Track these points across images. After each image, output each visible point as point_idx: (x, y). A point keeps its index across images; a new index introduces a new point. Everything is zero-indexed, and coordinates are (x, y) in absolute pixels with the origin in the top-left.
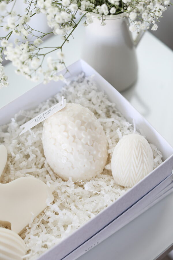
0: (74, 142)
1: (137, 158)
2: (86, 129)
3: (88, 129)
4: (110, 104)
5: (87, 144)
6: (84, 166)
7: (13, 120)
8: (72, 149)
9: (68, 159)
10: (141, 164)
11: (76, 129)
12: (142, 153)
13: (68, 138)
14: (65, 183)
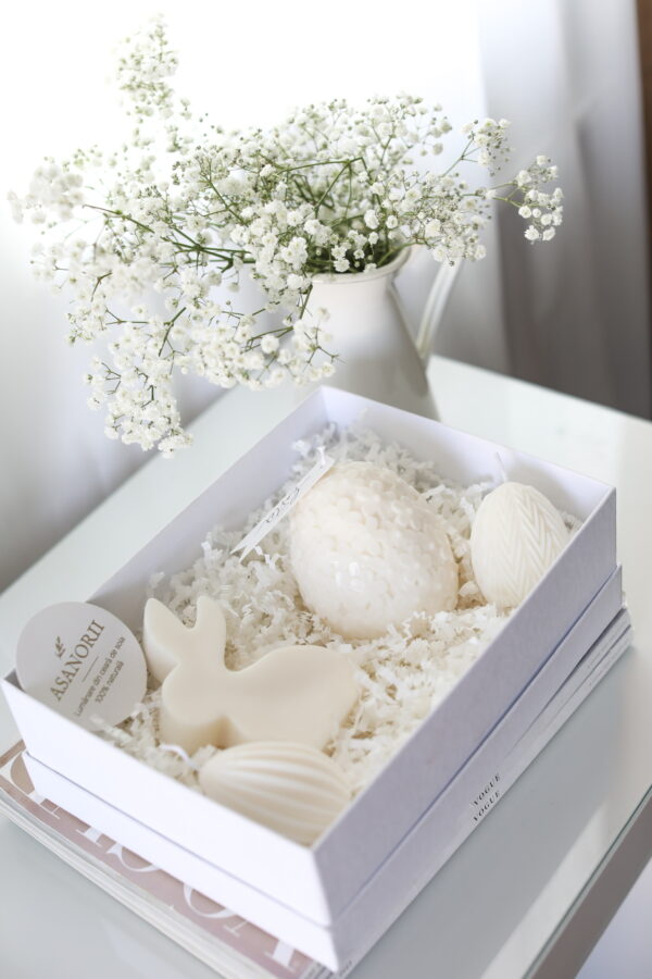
0: (379, 528)
1: (533, 523)
2: (398, 498)
3: (403, 497)
4: (420, 467)
5: (409, 527)
6: (417, 583)
7: (206, 546)
8: (380, 545)
9: (375, 574)
10: (546, 537)
11: (377, 498)
12: (540, 512)
13: (364, 522)
14: (381, 642)
